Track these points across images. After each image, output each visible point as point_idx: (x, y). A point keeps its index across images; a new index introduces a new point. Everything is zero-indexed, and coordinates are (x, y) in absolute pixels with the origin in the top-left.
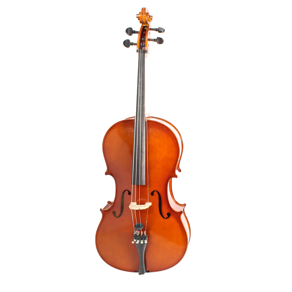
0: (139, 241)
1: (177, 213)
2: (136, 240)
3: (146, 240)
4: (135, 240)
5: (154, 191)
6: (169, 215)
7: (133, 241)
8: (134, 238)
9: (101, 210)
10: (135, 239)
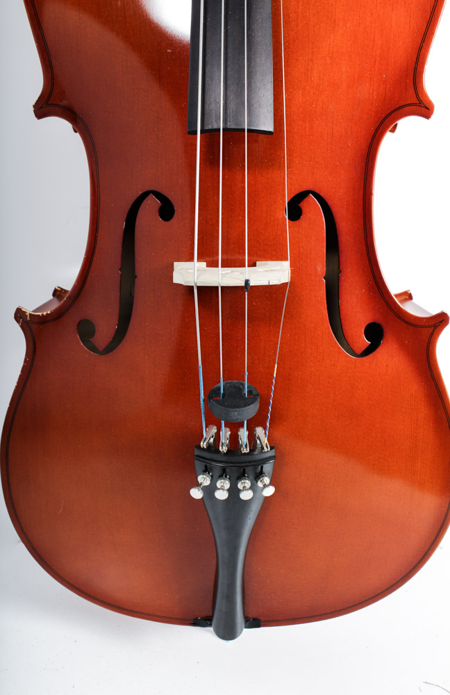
0: (227, 485)
1: (415, 326)
2: (213, 481)
3: (267, 480)
4: (204, 480)
5: (302, 196)
6: (375, 334)
7: (197, 485)
8: (199, 465)
9: (19, 315)
10: (206, 470)
